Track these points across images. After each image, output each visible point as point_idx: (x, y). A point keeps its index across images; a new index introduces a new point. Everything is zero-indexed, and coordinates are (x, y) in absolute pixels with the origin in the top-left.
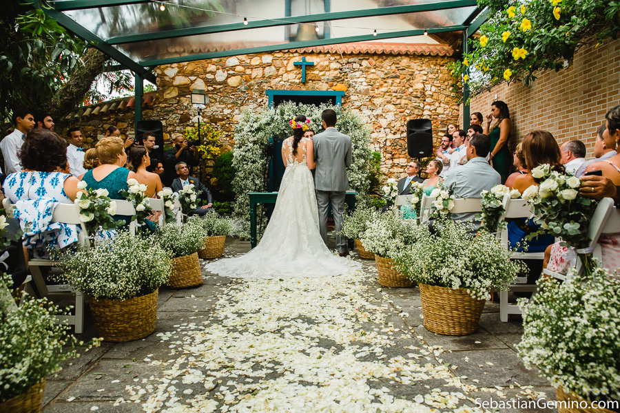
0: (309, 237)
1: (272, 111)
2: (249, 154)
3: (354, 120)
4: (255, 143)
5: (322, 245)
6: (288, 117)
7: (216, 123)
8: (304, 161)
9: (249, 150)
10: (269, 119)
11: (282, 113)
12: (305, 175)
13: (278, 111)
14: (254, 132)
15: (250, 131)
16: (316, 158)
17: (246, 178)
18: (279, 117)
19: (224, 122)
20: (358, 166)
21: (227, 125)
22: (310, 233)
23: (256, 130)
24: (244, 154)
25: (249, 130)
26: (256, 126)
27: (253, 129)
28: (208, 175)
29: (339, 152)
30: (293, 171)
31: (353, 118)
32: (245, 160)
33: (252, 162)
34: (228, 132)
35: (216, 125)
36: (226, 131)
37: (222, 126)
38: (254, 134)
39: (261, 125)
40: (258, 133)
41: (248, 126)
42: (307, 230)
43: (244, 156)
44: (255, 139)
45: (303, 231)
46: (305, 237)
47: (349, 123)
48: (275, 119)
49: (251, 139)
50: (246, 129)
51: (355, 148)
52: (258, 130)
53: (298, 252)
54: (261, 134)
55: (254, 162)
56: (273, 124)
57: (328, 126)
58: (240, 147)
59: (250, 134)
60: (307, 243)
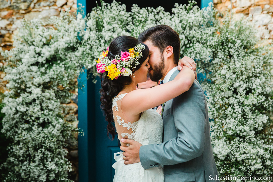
1: (79, 22)
2: (35, 110)
3: (243, 36)
4: (46, 86)
6: (110, 34)
9: (34, 100)
10: (71, 38)
11: (99, 27)
13: (91, 23)
14: (43, 65)
15: (37, 64)
17: (29, 158)
18: (93, 35)
20: (255, 129)
23: (48, 61)
24: (23, 109)
25: (33, 60)
26: (47, 52)
27: (40, 60)
31: (240, 31)
32: (27, 122)
33: (40, 125)
38: (43, 69)
39: (57, 51)
40: (50, 67)
41: (32, 53)
43: (24, 114)
44: (46, 79)
47: (234, 43)
48: (86, 38)
49: (38, 80)
50: (28, 58)
51: (247, 93)
52: (53, 60)
54: (57, 69)
55: (44, 125)
56: (81, 49)
58: (17, 95)
59: (35, 68)
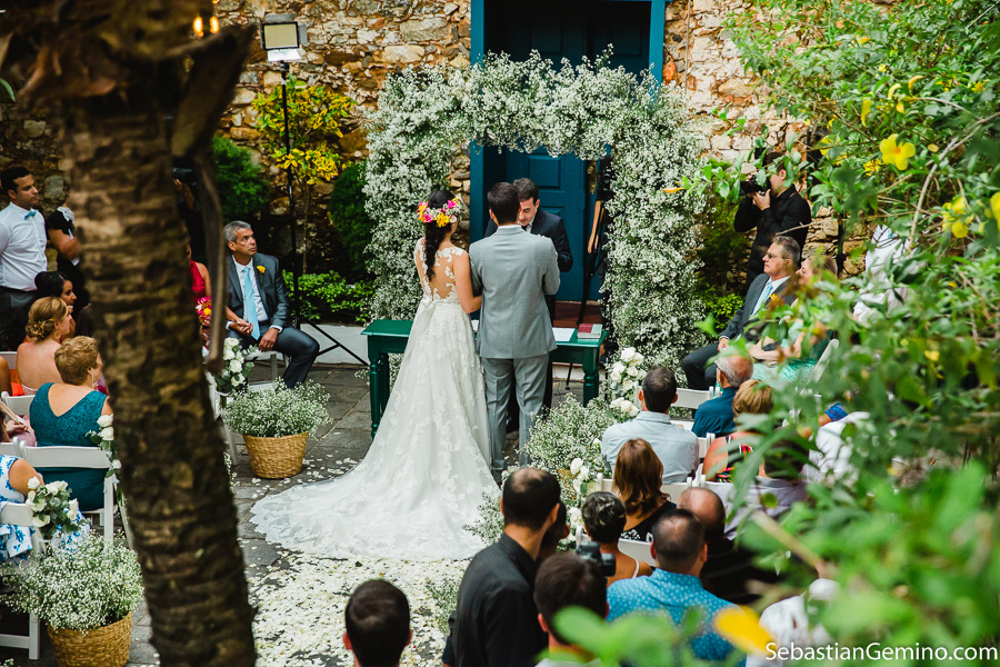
0: (454, 457)
2: (402, 189)
5: (482, 474)
7: (339, 66)
8: (453, 296)
12: (452, 325)
14: (412, 135)
15: (404, 133)
16: (478, 288)
19: (359, 64)
21: (367, 73)
22: (457, 448)
23: (417, 130)
25: (400, 129)
26: (417, 119)
27: (409, 129)
28: (322, 201)
29: (524, 281)
30: (430, 314)
34: (371, 89)
35: (339, 70)
36: (367, 89)
37: (355, 75)
38: (411, 142)
39: (429, 118)
40: (420, 139)
42: (453, 440)
44: (414, 155)
45: (444, 443)
46: (445, 457)
49: (405, 155)
52: (425, 128)
53: (426, 488)
54: (430, 142)
57: (501, 223)
59: (402, 140)
60: (450, 468)
